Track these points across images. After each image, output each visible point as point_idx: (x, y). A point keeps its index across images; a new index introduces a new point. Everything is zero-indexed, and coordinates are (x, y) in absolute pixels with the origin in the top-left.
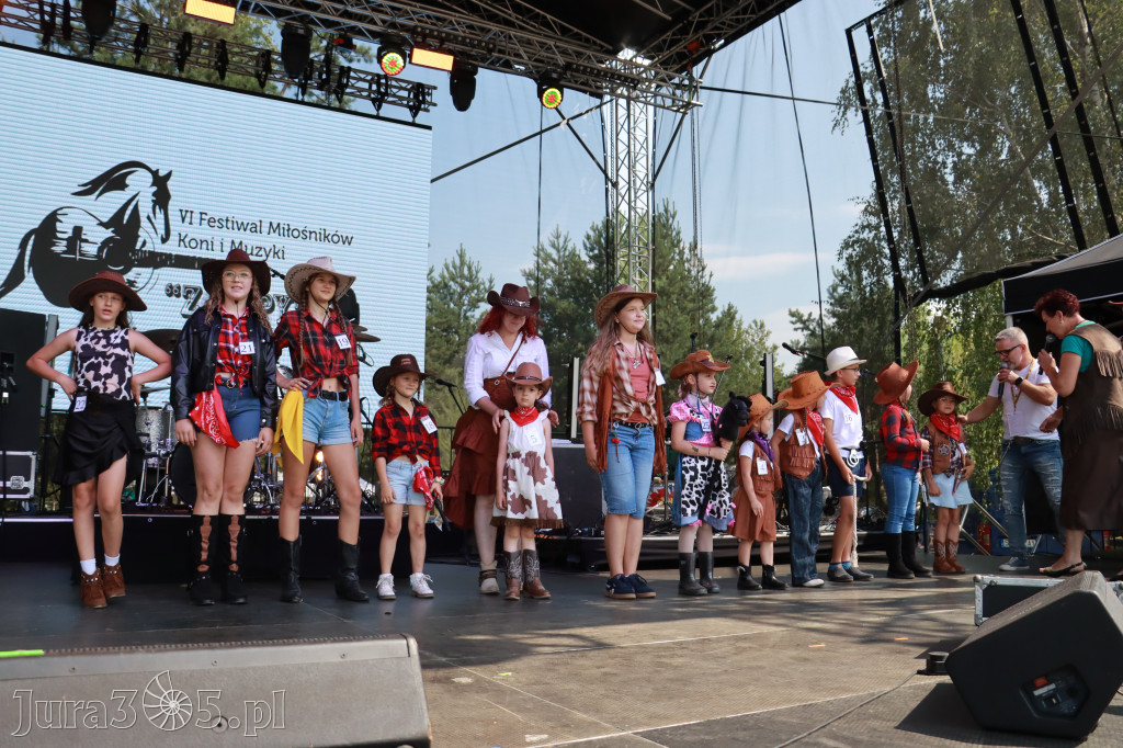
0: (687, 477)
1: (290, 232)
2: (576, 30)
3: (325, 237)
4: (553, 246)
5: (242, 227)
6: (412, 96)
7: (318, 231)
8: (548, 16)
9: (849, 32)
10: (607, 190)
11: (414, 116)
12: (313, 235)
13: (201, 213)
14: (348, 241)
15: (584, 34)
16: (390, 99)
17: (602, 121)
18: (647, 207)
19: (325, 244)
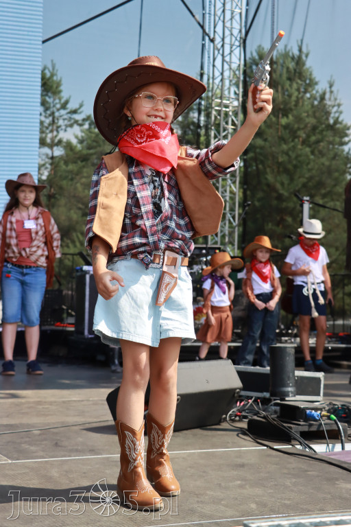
10: (203, 46)
18: (240, 60)
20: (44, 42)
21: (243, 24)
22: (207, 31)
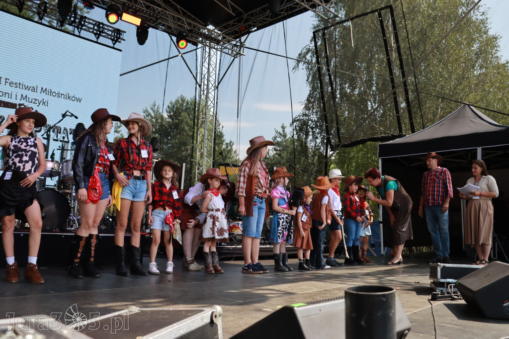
0: (281, 222)
1: (51, 93)
2: (189, 14)
3: (69, 97)
4: (152, 109)
5: (27, 88)
6: (113, 34)
7: (65, 94)
8: (178, 6)
9: (314, 33)
10: (196, 88)
11: (114, 44)
12: (63, 96)
13: (6, 79)
14: (79, 100)
15: (193, 16)
16: (104, 34)
17: (197, 56)
18: (214, 97)
19: (68, 101)
20: (121, 75)
21: (217, 80)
22: (198, 81)
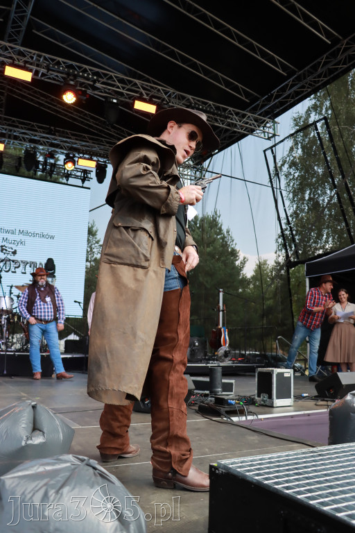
1: (27, 233)
3: (43, 236)
6: (82, 175)
9: (265, 151)
11: (83, 183)
12: (38, 235)
14: (52, 237)
16: (73, 176)
19: (43, 239)
20: (90, 211)
